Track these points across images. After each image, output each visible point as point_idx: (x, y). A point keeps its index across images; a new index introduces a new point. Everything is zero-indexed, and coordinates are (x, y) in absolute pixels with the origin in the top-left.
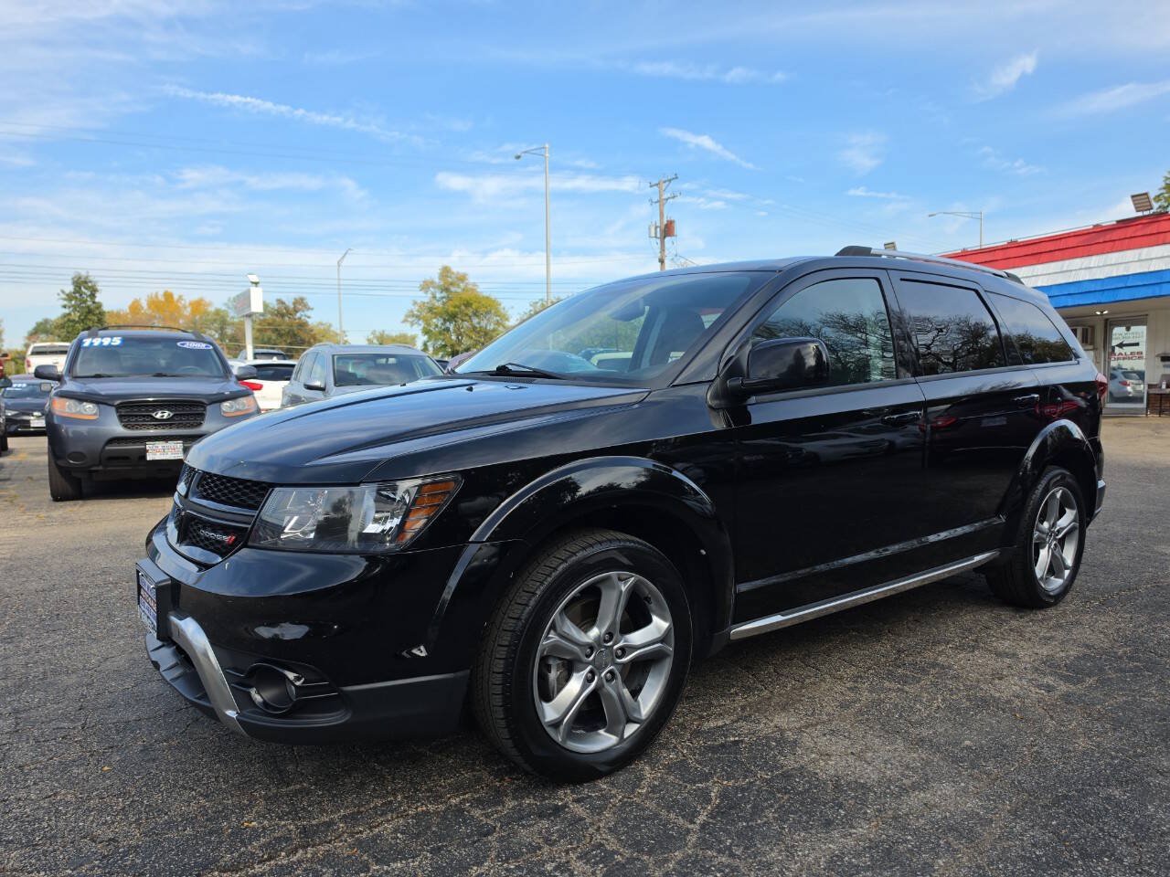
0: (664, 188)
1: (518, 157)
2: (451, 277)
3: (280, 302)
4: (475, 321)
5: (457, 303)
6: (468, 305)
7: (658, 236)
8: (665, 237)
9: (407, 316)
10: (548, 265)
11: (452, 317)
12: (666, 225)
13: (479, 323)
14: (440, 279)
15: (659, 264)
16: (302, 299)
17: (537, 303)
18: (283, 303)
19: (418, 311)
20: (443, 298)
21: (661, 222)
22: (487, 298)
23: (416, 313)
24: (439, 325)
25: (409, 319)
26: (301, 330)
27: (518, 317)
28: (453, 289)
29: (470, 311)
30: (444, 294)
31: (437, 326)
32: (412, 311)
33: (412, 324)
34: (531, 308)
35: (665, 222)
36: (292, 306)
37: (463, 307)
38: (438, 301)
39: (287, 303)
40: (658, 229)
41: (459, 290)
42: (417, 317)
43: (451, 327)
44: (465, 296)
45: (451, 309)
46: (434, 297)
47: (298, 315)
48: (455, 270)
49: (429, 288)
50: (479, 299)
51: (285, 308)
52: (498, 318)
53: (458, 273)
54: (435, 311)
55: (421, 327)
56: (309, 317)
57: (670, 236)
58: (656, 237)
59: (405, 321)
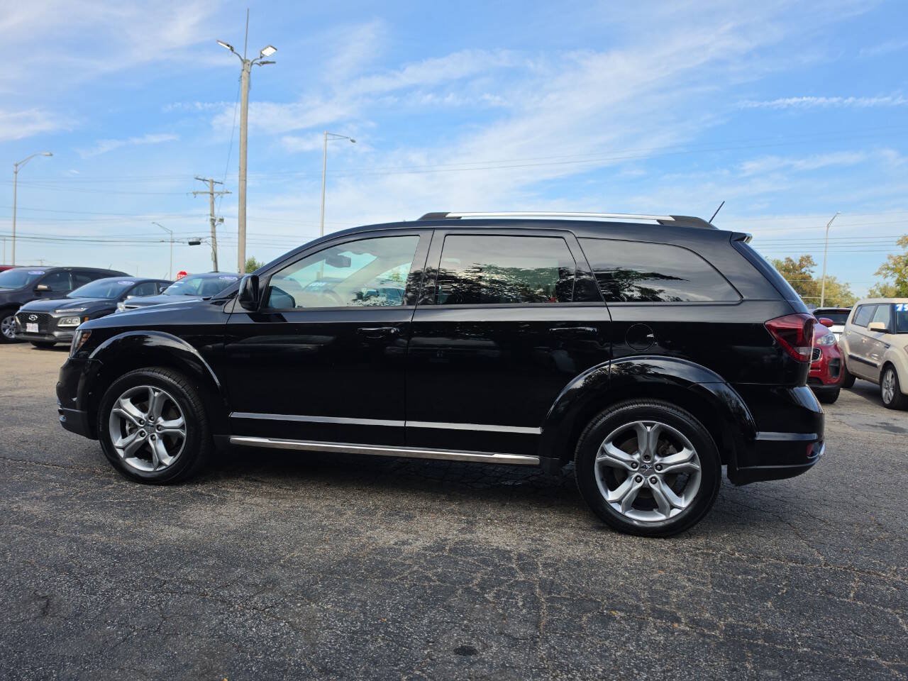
3: (789, 260)
9: (881, 269)
16: (808, 257)
18: (791, 261)
19: (893, 264)
23: (891, 266)
25: (884, 272)
26: (805, 283)
32: (888, 265)
33: (886, 276)
36: (798, 263)
39: (794, 261)
42: (892, 269)
47: (803, 270)
51: (793, 265)
55: (895, 279)
56: (812, 272)
59: (879, 273)
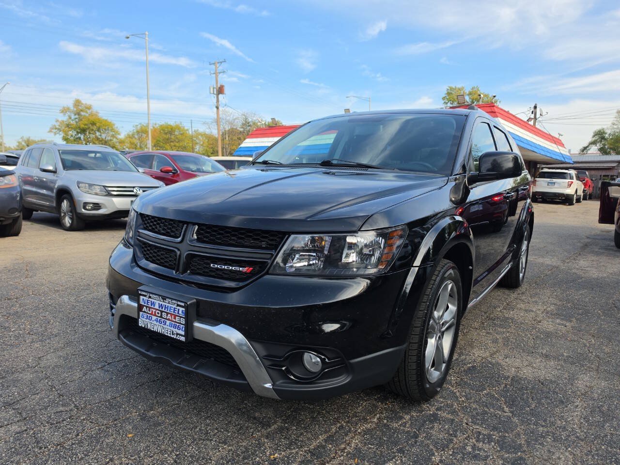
0: (218, 66)
1: (128, 38)
2: (81, 106)
4: (98, 134)
5: (86, 123)
6: (93, 124)
7: (215, 93)
8: (219, 94)
9: (52, 129)
10: (148, 103)
11: (83, 131)
12: (219, 88)
13: (101, 135)
14: (74, 107)
15: (216, 109)
17: (137, 126)
19: (59, 126)
20: (76, 118)
21: (217, 86)
22: (106, 120)
23: (57, 127)
24: (74, 136)
25: (53, 131)
27: (126, 133)
28: (82, 113)
29: (95, 128)
30: (77, 116)
31: (72, 136)
32: (55, 126)
33: (55, 134)
34: (134, 128)
35: (219, 86)
37: (90, 125)
38: (73, 120)
40: (215, 89)
41: (87, 115)
42: (58, 129)
43: (82, 137)
44: (92, 119)
45: (82, 126)
46: (70, 118)
48: (84, 102)
49: (66, 112)
50: (100, 121)
52: (114, 133)
53: (86, 104)
54: (70, 126)
55: (62, 136)
57: (222, 93)
58: (214, 94)
59: (51, 131)
